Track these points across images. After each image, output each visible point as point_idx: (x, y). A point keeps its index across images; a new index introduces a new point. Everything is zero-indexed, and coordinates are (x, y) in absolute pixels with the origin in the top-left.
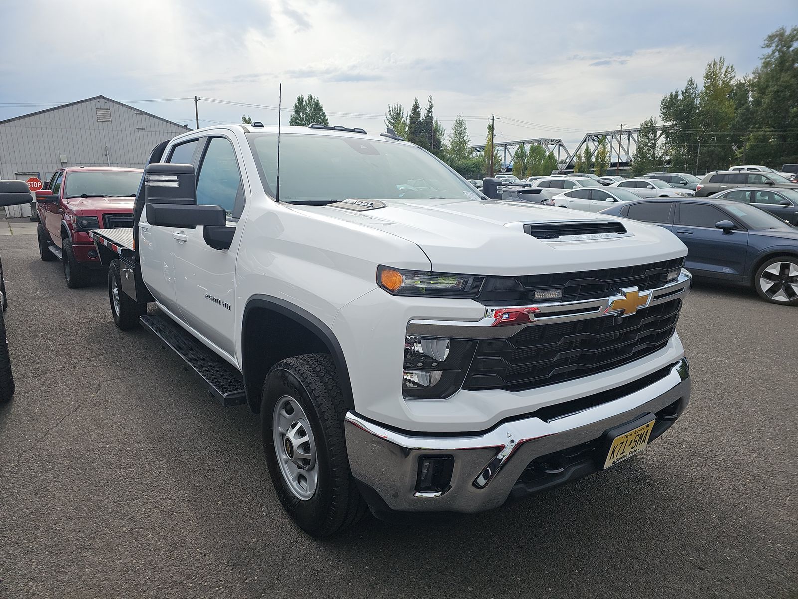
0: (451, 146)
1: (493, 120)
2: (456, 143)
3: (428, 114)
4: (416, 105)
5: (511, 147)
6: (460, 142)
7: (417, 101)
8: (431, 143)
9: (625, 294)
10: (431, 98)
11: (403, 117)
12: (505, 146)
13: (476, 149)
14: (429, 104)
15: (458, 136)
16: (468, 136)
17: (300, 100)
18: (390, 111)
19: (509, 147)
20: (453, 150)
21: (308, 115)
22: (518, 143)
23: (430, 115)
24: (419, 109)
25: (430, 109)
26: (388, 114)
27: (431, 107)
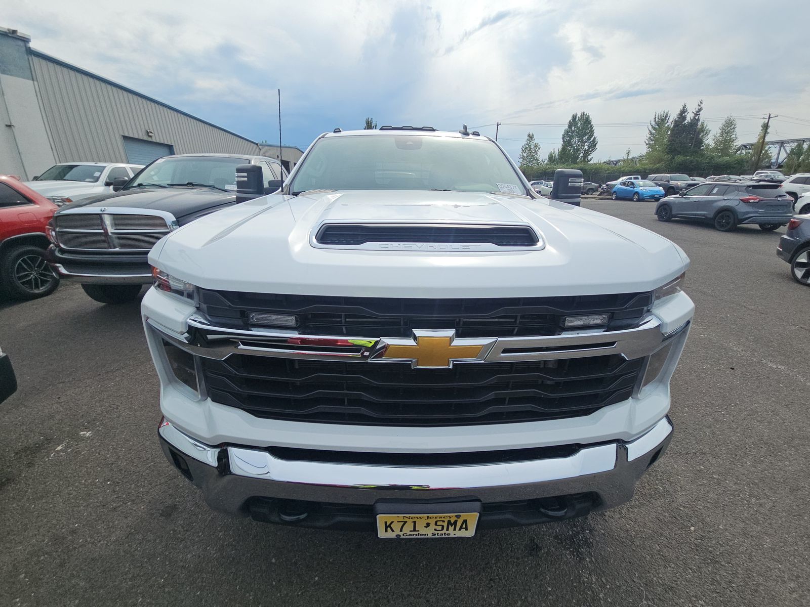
0: (714, 145)
1: (769, 118)
2: (721, 142)
3: (694, 118)
4: (684, 109)
5: (788, 145)
6: (726, 140)
7: (685, 106)
8: (692, 144)
9: (415, 338)
10: (701, 102)
11: (667, 122)
12: (782, 143)
13: (746, 147)
14: (698, 108)
15: (725, 135)
16: (736, 134)
17: (574, 117)
18: (656, 118)
19: (786, 144)
20: (716, 149)
21: (578, 128)
22: (797, 141)
23: (697, 118)
24: (686, 114)
25: (697, 112)
26: (653, 120)
27: (700, 110)
